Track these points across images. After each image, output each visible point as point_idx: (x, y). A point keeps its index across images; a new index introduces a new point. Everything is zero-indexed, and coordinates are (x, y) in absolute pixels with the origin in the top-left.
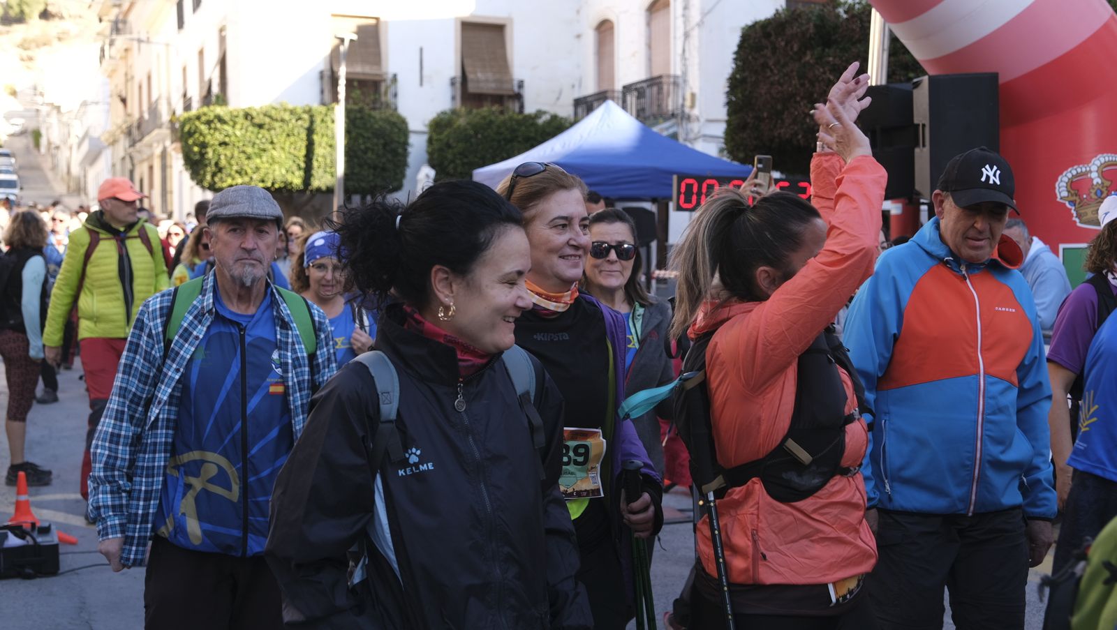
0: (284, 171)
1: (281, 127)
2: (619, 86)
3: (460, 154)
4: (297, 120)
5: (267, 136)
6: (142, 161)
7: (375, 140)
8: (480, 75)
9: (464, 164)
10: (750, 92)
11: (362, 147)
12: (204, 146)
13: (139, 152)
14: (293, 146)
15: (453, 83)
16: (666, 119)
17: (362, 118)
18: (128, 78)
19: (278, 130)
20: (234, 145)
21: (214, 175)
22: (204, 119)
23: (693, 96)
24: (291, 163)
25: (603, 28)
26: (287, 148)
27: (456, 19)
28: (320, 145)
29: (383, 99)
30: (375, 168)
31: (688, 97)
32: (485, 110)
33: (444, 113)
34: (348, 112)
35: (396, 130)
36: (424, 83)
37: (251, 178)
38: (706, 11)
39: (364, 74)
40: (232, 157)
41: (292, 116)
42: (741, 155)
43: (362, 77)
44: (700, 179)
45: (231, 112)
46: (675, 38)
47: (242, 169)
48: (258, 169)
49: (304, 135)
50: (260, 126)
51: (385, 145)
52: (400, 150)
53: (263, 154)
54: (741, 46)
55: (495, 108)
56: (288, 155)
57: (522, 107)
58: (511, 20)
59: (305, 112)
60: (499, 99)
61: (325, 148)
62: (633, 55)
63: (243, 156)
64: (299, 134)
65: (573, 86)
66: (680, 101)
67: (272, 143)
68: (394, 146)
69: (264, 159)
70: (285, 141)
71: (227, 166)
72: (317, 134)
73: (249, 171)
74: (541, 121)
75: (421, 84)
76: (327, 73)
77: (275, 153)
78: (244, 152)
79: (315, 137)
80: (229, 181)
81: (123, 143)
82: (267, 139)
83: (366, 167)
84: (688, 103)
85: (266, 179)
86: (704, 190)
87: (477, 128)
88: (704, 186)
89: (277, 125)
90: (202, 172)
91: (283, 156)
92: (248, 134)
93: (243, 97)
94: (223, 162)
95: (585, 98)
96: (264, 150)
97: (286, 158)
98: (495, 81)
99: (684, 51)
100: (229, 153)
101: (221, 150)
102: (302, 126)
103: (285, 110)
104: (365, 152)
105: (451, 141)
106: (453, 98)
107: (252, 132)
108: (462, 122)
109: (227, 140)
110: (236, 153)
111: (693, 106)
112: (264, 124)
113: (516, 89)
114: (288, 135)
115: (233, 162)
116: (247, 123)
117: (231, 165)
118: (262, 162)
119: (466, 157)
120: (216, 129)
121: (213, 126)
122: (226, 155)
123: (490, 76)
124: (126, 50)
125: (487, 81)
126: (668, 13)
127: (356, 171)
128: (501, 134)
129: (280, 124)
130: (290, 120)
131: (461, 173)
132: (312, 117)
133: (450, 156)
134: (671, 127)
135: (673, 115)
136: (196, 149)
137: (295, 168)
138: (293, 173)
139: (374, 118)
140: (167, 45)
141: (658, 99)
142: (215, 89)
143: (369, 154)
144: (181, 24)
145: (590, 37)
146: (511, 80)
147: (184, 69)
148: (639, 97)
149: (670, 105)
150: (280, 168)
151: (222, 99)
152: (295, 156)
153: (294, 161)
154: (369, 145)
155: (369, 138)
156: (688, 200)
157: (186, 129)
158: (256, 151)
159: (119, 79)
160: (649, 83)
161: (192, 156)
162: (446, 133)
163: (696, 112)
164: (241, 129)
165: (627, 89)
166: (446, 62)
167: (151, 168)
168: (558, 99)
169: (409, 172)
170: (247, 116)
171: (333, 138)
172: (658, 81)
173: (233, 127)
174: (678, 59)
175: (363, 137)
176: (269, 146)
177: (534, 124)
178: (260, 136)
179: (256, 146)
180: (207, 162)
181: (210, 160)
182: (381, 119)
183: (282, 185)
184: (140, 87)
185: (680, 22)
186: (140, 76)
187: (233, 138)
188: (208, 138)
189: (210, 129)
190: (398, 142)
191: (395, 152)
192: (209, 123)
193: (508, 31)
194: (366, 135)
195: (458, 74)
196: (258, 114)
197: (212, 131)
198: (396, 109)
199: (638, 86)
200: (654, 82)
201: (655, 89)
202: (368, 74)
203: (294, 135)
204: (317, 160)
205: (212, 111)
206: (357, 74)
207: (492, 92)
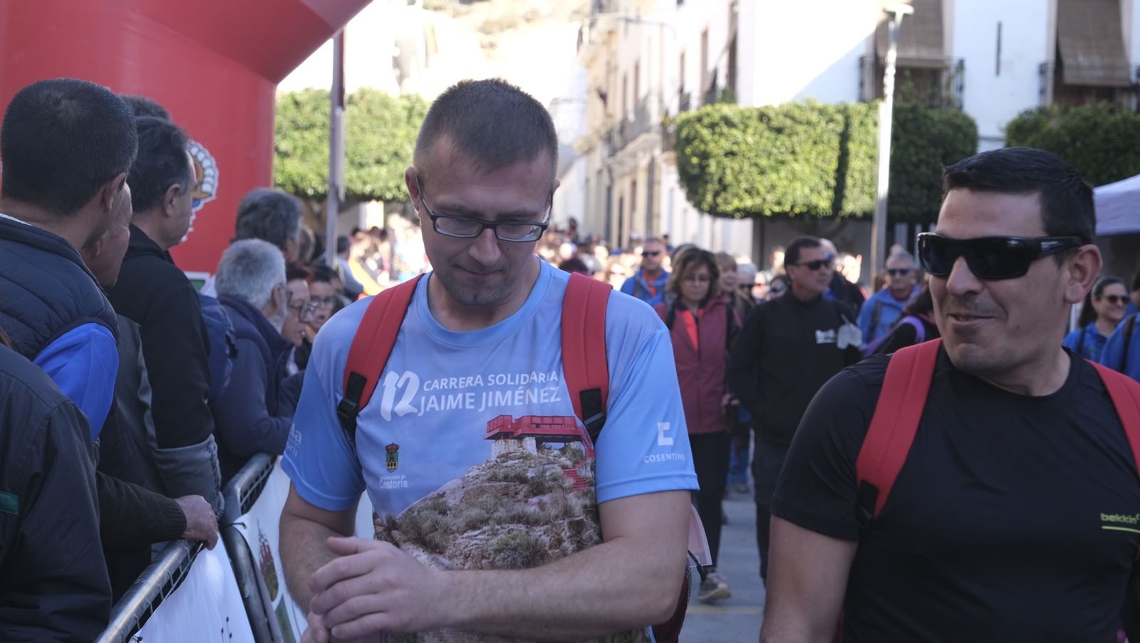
0: (807, 191)
1: (806, 132)
4: (827, 122)
5: (788, 143)
6: (623, 175)
7: (932, 150)
8: (1081, 59)
11: (914, 159)
12: (705, 156)
13: (621, 163)
14: (821, 158)
15: (1042, 70)
17: (915, 120)
18: (611, 68)
19: (803, 136)
20: (744, 155)
21: (716, 194)
22: (706, 121)
24: (817, 179)
26: (812, 160)
28: (857, 156)
29: (944, 93)
32: (1088, 108)
33: (1028, 112)
34: (897, 112)
35: (961, 136)
36: (1002, 71)
37: (764, 200)
39: (919, 60)
40: (741, 171)
41: (821, 117)
43: (915, 64)
45: (742, 113)
47: (753, 187)
48: (773, 187)
49: (835, 142)
50: (779, 131)
53: (780, 167)
55: (1103, 105)
56: (814, 170)
59: (839, 111)
60: (1107, 92)
61: (863, 160)
63: (754, 170)
64: (829, 141)
67: (793, 152)
69: (783, 174)
70: (812, 150)
71: (735, 183)
72: (854, 141)
73: (762, 190)
75: (998, 72)
76: (870, 60)
77: (797, 167)
78: (756, 165)
79: (851, 146)
80: (736, 203)
81: (601, 152)
82: (787, 148)
83: (918, 186)
85: (783, 201)
87: (1075, 133)
89: (800, 128)
90: (701, 191)
91: (807, 170)
92: (764, 141)
93: (758, 92)
94: (729, 178)
96: (783, 162)
97: (812, 173)
98: (1103, 68)
100: (736, 166)
101: (727, 162)
102: (833, 130)
103: (813, 109)
104: (917, 166)
106: (1042, 92)
107: (768, 139)
108: (1053, 124)
109: (735, 148)
110: (746, 166)
112: (784, 128)
113: (1133, 79)
114: (815, 143)
115: (742, 178)
116: (762, 126)
117: (738, 182)
118: (780, 179)
120: (721, 134)
121: (718, 130)
122: (732, 169)
123: (1096, 60)
124: (611, 33)
125: (1092, 67)
127: (904, 191)
128: (1111, 141)
129: (805, 127)
130: (819, 122)
132: (847, 118)
136: (695, 160)
137: (822, 186)
138: (819, 193)
139: (932, 119)
140: (662, 25)
142: (722, 82)
143: (923, 169)
146: (1127, 66)
147: (682, 57)
150: (803, 185)
151: (730, 95)
152: (822, 171)
153: (821, 178)
154: (923, 156)
155: (923, 147)
157: (684, 133)
158: (773, 163)
159: (600, 69)
161: (689, 169)
162: (1030, 140)
164: (754, 134)
166: (1033, 41)
167: (634, 184)
170: (763, 116)
171: (875, 145)
175: (916, 145)
176: (789, 157)
178: (778, 143)
179: (772, 158)
180: (708, 178)
181: (711, 175)
182: (941, 121)
183: (805, 209)
184: (625, 80)
186: (625, 65)
187: (743, 147)
188: (712, 147)
189: (714, 133)
190: (963, 152)
192: (712, 126)
194: (920, 142)
195: (1050, 58)
196: (777, 114)
197: (716, 137)
198: (961, 107)
202: (925, 60)
203: (823, 142)
204: (852, 177)
205: (718, 111)
206: (911, 60)
207: (1096, 82)
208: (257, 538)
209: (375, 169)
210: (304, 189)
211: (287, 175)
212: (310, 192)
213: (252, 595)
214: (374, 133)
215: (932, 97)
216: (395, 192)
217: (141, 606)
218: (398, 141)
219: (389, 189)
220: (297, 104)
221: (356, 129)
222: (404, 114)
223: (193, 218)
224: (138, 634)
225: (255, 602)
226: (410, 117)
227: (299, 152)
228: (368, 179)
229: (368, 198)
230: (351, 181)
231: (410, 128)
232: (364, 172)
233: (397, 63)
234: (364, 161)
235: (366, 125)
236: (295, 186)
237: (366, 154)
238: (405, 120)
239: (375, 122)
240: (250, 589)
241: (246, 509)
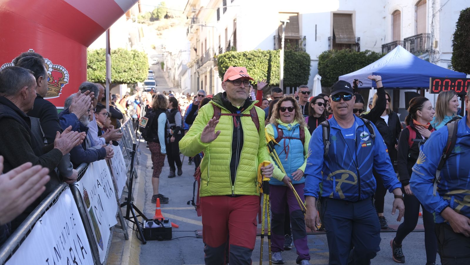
0: (259, 78)
2: (402, 39)
3: (332, 69)
4: (264, 56)
6: (202, 74)
7: (297, 64)
9: (333, 74)
10: (464, 40)
11: (291, 67)
13: (201, 70)
14: (263, 67)
15: (329, 40)
16: (424, 53)
17: (291, 55)
18: (198, 41)
19: (256, 60)
22: (227, 56)
23: (436, 42)
24: (261, 74)
25: (396, 14)
26: (260, 68)
27: (331, 12)
28: (274, 66)
29: (300, 47)
30: (296, 76)
31: (434, 43)
32: (343, 51)
33: (325, 52)
34: (285, 53)
35: (305, 60)
36: (317, 40)
38: (443, 5)
39: (292, 36)
41: (262, 54)
42: (460, 68)
43: (291, 38)
44: (442, 79)
45: (238, 54)
46: (428, 17)
49: (267, 63)
50: (250, 59)
51: (300, 66)
52: (307, 68)
53: (250, 70)
54: (459, 20)
55: (348, 49)
56: (261, 71)
57: (359, 49)
58: (355, 12)
59: (267, 53)
60: (349, 46)
61: (276, 68)
62: (409, 25)
64: (265, 62)
65: (382, 39)
66: (431, 45)
67: (254, 66)
68: (304, 66)
69: (251, 73)
70: (259, 65)
72: (272, 62)
74: (367, 55)
75: (316, 40)
76: (277, 37)
77: (255, 70)
81: (195, 67)
82: (252, 64)
83: (292, 75)
84: (434, 45)
86: (444, 84)
87: (339, 58)
88: (444, 82)
89: (256, 58)
91: (258, 71)
92: (245, 62)
93: (243, 47)
95: (387, 44)
96: (251, 69)
98: (347, 38)
99: (432, 22)
102: (266, 59)
103: (260, 52)
105: (328, 64)
106: (329, 46)
108: (333, 56)
109: (236, 65)
111: (436, 47)
112: (251, 58)
113: (357, 41)
114: (261, 62)
116: (245, 58)
119: (335, 71)
120: (232, 60)
121: (231, 59)
123: (345, 36)
124: (197, 29)
125: (344, 38)
126: (426, 6)
127: (288, 77)
128: (350, 61)
129: (258, 58)
130: (262, 56)
131: (332, 78)
132: (270, 55)
133: (328, 71)
134: (426, 56)
135: (427, 51)
136: (224, 69)
137: (263, 76)
139: (296, 55)
140: (213, 27)
141: (420, 44)
142: (232, 44)
143: (294, 70)
144: (218, 18)
145: (390, 18)
146: (355, 37)
147: (220, 37)
148: (411, 44)
149: (426, 47)
150: (257, 76)
151: (234, 48)
152: (263, 71)
153: (263, 73)
154: (293, 66)
155: (294, 63)
156: (436, 88)
157: (220, 61)
159: (194, 41)
160: (416, 37)
161: (222, 72)
162: (326, 60)
163: (438, 49)
164: (242, 60)
165: (406, 40)
166: (326, 30)
167: (206, 76)
168: (375, 45)
169: (310, 77)
170: (244, 55)
171: (279, 63)
172: (421, 36)
173: (239, 60)
174: (430, 26)
175: (292, 63)
176: (253, 67)
177: (365, 56)
178: (249, 63)
179: (248, 67)
182: (299, 55)
184: (202, 44)
185: (431, 9)
186: (202, 40)
188: (229, 64)
189: (229, 61)
190: (306, 65)
191: (304, 69)
192: (229, 58)
193: (353, 16)
194: (293, 62)
195: (332, 35)
196: (249, 54)
197: (230, 62)
198: (305, 51)
199: (411, 38)
200: (419, 37)
201: (419, 40)
202: (293, 37)
203: (263, 63)
204: (272, 73)
205: (231, 53)
206: (290, 36)
207: (346, 43)
208: (83, 189)
209: (124, 74)
210: (101, 80)
211: (95, 76)
212: (103, 81)
213: (81, 207)
214: (123, 63)
215: (296, 48)
216: (130, 80)
217: (42, 210)
218: (131, 64)
219: (128, 80)
220: (98, 53)
221: (117, 61)
222: (133, 56)
223: (62, 89)
224: (40, 219)
225: (82, 209)
226: (134, 57)
227: (99, 68)
228: (121, 77)
229: (122, 83)
230: (116, 77)
231: (134, 60)
232: (119, 75)
233: (130, 40)
234: (120, 71)
235: (120, 60)
236: (98, 79)
237: (120, 69)
238: (133, 58)
239: (123, 59)
240: (80, 204)
241: (78, 180)
